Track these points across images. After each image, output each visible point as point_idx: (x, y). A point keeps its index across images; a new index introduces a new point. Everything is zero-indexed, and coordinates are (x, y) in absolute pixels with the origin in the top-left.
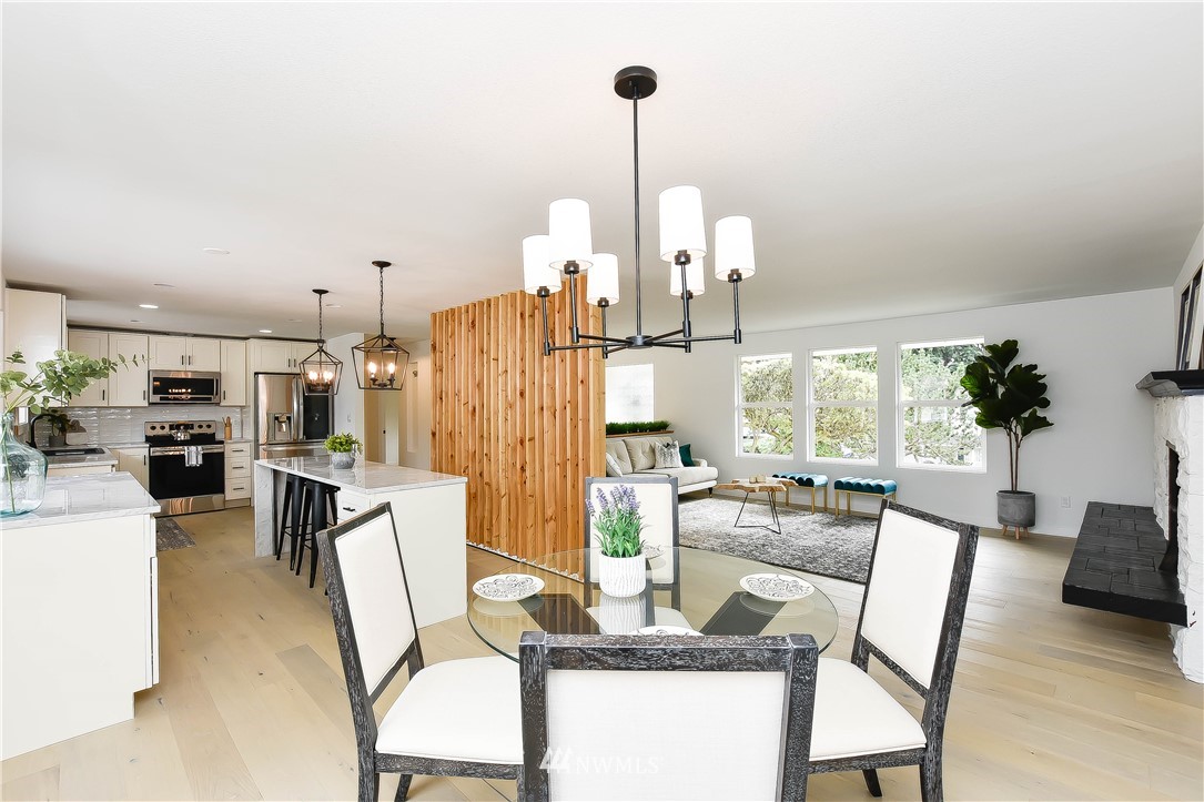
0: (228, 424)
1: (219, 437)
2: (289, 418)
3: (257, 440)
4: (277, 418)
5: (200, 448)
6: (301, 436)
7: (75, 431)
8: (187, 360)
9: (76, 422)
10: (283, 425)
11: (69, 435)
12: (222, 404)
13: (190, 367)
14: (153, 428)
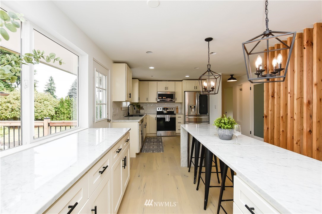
0: (177, 108)
1: (175, 112)
2: (194, 107)
3: (185, 114)
4: (191, 107)
5: (169, 115)
6: (198, 113)
7: (142, 109)
8: (166, 88)
9: (142, 107)
10: (193, 109)
11: (141, 110)
12: (175, 102)
13: (167, 91)
14: (159, 109)
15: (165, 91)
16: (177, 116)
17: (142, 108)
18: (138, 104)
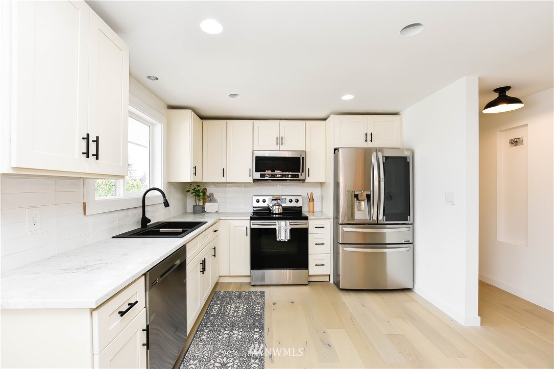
0: (311, 200)
1: (305, 211)
2: (368, 197)
3: (336, 217)
4: (356, 196)
5: (288, 222)
6: (381, 217)
7: (210, 201)
8: (279, 141)
9: (212, 195)
10: (363, 203)
11: (207, 204)
12: (306, 181)
13: (282, 148)
14: (258, 201)
15: (277, 148)
16: (312, 225)
17: (211, 199)
18: (198, 186)
